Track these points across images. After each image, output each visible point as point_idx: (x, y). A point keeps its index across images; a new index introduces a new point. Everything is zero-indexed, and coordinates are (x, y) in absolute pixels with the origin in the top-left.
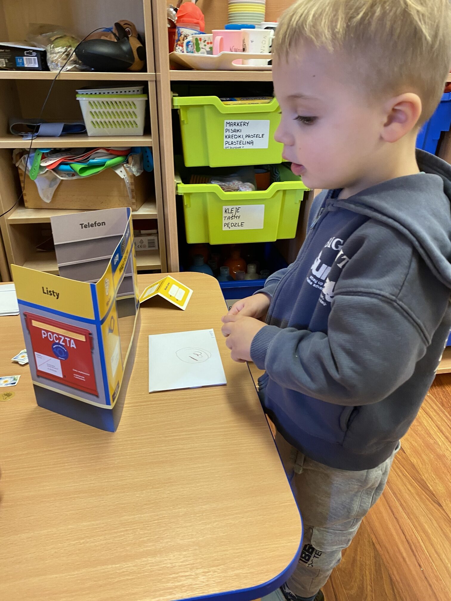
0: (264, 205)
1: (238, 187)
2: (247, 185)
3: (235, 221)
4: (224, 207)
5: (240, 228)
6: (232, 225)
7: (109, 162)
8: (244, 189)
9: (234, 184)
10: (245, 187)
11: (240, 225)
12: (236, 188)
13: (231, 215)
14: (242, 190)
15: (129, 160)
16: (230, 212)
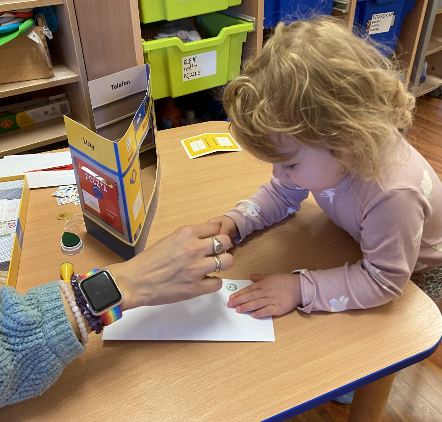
0: (216, 51)
1: (187, 37)
2: (194, 33)
3: (193, 70)
4: (184, 59)
5: (198, 77)
6: (191, 75)
7: (23, 26)
8: (193, 37)
9: (182, 34)
10: (193, 36)
11: (197, 73)
12: (185, 38)
13: (189, 66)
14: (192, 39)
15: (39, 22)
16: (188, 62)
